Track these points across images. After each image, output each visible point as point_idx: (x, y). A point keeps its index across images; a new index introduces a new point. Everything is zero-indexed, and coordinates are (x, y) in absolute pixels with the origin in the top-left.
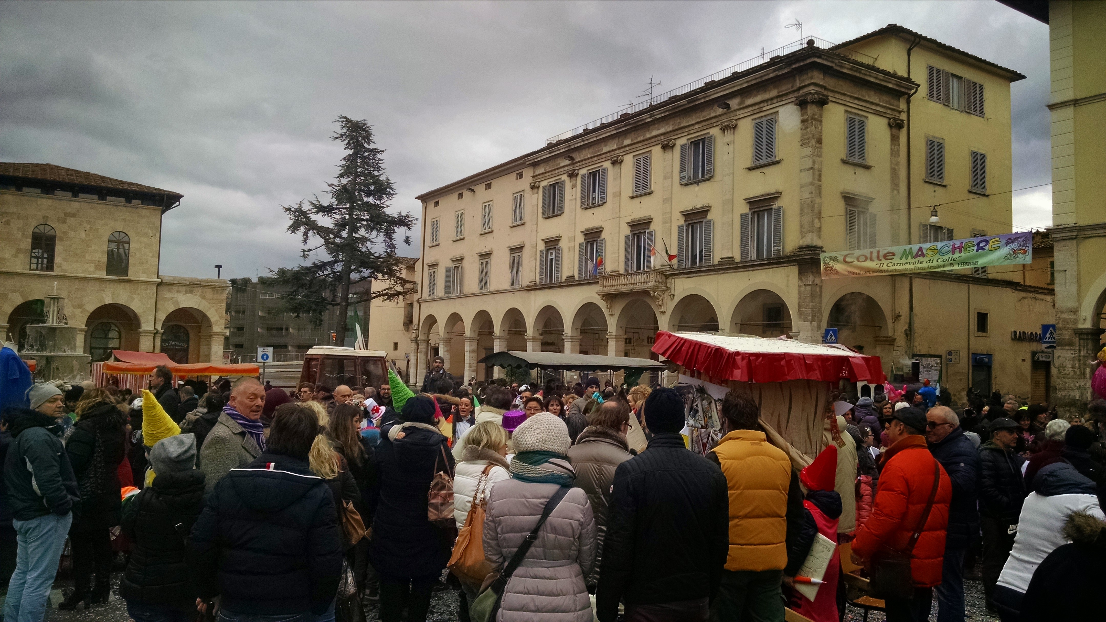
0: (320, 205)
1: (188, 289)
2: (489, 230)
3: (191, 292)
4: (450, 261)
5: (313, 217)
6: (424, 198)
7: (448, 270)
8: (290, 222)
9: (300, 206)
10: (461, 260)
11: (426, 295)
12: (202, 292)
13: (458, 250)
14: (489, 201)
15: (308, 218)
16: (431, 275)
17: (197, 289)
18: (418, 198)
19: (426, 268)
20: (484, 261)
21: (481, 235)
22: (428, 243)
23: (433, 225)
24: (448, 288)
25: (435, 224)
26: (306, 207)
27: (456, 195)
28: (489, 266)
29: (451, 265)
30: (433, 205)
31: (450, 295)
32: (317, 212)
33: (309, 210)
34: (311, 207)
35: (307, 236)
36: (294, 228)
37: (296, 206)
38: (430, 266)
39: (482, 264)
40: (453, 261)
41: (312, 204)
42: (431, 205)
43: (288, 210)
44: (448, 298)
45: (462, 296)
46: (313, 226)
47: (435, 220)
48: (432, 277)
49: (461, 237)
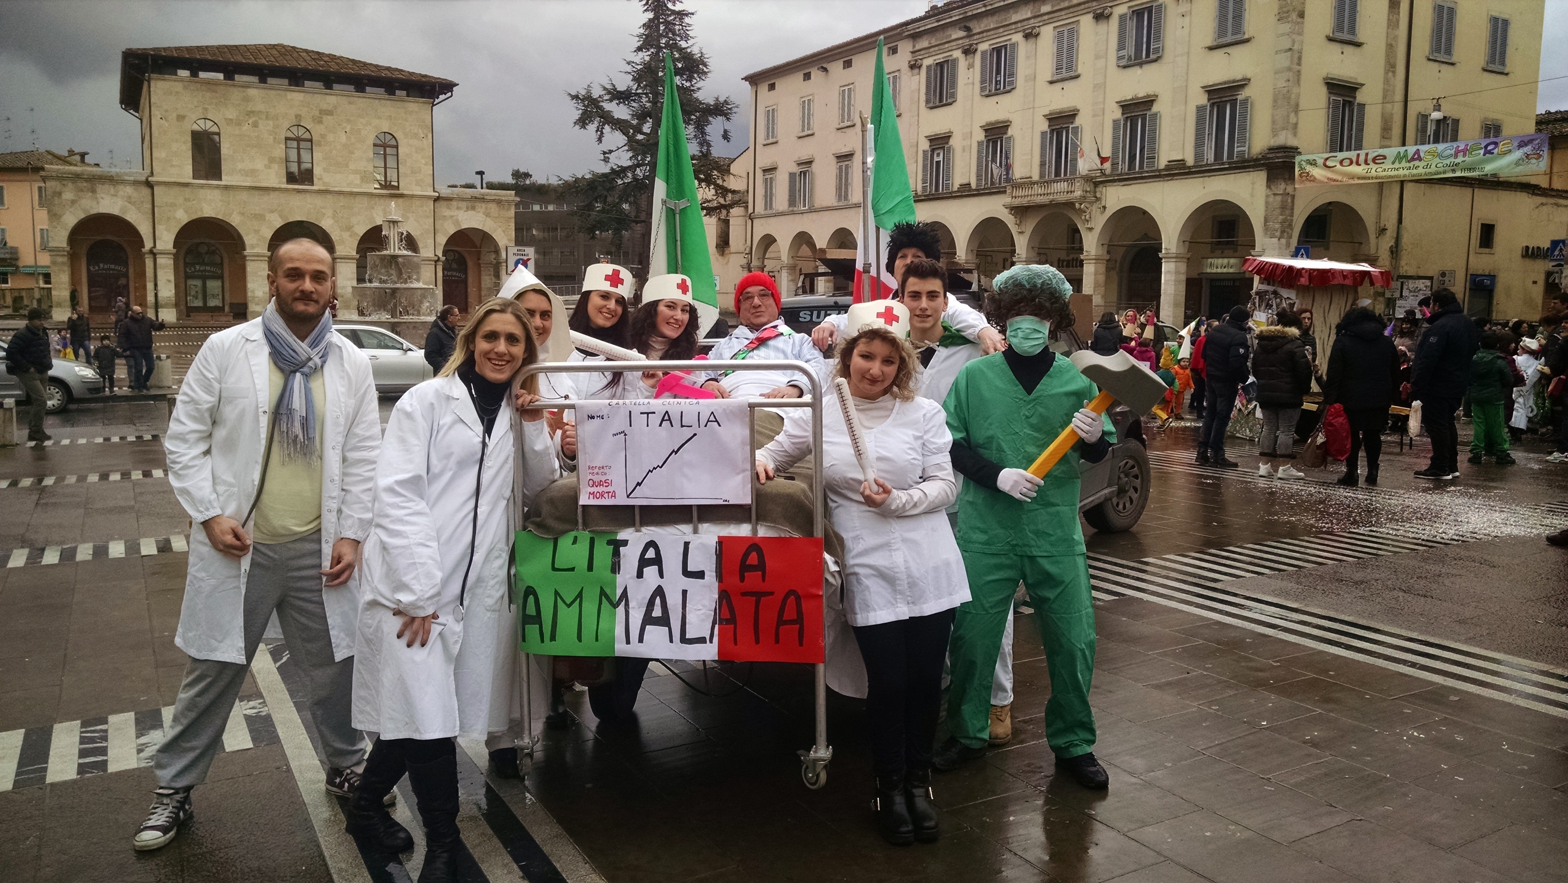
0: (615, 89)
1: (470, 204)
2: (849, 123)
3: (473, 208)
4: (795, 165)
5: (607, 106)
6: (754, 79)
7: (792, 176)
8: (577, 114)
9: (589, 92)
10: (809, 163)
11: (760, 208)
12: (486, 208)
13: (805, 150)
14: (848, 85)
15: (601, 108)
16: (766, 183)
17: (480, 205)
18: (746, 79)
19: (759, 174)
20: (844, 164)
21: (838, 129)
22: (761, 139)
23: (768, 114)
24: (792, 201)
25: (771, 115)
26: (596, 93)
27: (800, 76)
28: (850, 171)
29: (796, 169)
30: (767, 88)
31: (795, 209)
32: (611, 100)
33: (600, 97)
34: (604, 92)
35: (602, 133)
36: (583, 122)
37: (583, 92)
38: (765, 171)
39: (840, 168)
40: (799, 164)
41: (605, 89)
42: (763, 88)
43: (575, 97)
44: (793, 213)
45: (812, 210)
46: (607, 119)
47: (770, 109)
48: (769, 185)
49: (810, 132)
